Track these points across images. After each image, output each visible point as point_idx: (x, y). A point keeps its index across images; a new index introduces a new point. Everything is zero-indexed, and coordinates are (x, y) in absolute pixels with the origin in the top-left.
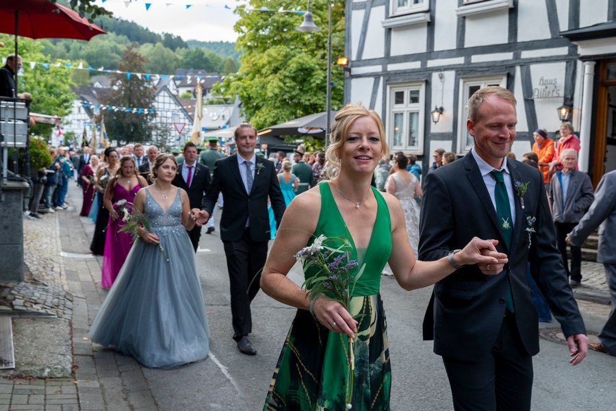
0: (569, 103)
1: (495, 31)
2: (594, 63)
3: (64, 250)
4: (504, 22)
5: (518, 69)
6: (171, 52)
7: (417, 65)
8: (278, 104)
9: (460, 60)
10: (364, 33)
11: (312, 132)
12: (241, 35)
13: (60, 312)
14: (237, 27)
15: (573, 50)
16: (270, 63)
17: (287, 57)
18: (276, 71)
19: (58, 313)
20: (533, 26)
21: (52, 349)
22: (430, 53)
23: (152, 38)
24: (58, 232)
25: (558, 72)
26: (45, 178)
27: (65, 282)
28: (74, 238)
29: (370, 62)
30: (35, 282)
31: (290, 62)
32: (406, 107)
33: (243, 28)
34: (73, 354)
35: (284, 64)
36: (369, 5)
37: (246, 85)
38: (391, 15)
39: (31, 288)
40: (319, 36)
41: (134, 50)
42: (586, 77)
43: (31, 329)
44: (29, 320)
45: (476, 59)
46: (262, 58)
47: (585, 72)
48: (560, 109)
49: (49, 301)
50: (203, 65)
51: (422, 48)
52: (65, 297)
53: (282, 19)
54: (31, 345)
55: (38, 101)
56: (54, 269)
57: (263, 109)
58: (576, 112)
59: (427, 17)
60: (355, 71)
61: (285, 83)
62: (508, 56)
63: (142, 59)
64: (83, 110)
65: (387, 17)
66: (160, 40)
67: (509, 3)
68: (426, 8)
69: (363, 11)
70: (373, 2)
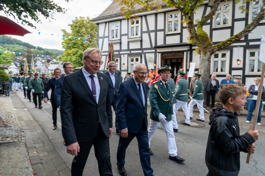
1: (137, 46)
2: (161, 54)
3: (15, 108)
4: (139, 43)
5: (143, 55)
6: (40, 51)
7: (117, 53)
8: (75, 63)
9: (129, 52)
10: (103, 45)
12: (64, 45)
14: (62, 43)
15: (156, 50)
16: (72, 53)
17: (77, 51)
18: (74, 55)
19: (19, 140)
20: (146, 44)
22: (121, 50)
23: (34, 48)
24: (11, 101)
25: (153, 55)
27: (18, 122)
28: (17, 103)
29: (104, 52)
30: (6, 126)
31: (78, 53)
33: (64, 44)
34: (32, 164)
35: (76, 53)
36: (104, 37)
37: (66, 58)
38: (110, 40)
39: (4, 130)
40: (85, 47)
41: (29, 50)
43: (7, 153)
44: (5, 147)
45: (132, 52)
46: (70, 52)
47: (159, 56)
48: (154, 64)
49: (14, 135)
50: (49, 54)
51: (119, 49)
52: (20, 131)
53: (75, 42)
54: (8, 165)
56: (13, 117)
58: (157, 65)
59: (119, 41)
61: (77, 58)
62: (141, 51)
63: (32, 52)
64: (14, 65)
65: (109, 41)
66: (36, 48)
67: (140, 39)
68: (119, 39)
69: (102, 39)
70: (105, 37)
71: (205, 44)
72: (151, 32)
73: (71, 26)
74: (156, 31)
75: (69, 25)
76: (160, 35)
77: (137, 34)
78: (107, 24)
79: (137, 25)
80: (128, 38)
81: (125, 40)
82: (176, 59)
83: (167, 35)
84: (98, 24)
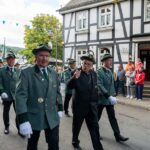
5: (115, 45)
10: (68, 36)
15: (131, 40)
22: (89, 41)
25: (127, 46)
45: (103, 43)
58: (133, 56)
59: (87, 31)
60: (66, 46)
65: (75, 31)
67: (112, 28)
72: (125, 20)
74: (132, 19)
77: (108, 23)
78: (74, 14)
79: (109, 13)
80: (98, 28)
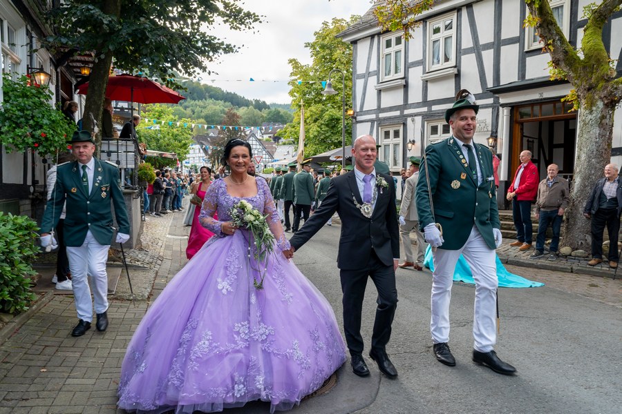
0: (494, 135)
1: (447, 90)
2: (510, 108)
3: (169, 234)
4: (452, 83)
6: (259, 112)
7: (397, 113)
8: (317, 142)
9: (425, 109)
10: (364, 94)
11: (338, 159)
13: (152, 266)
14: (291, 93)
15: (497, 100)
16: (311, 115)
17: (323, 111)
18: (316, 121)
19: (150, 267)
20: (471, 84)
21: (140, 285)
22: (406, 105)
23: (246, 103)
24: (170, 224)
26: (163, 191)
27: (162, 251)
28: (179, 228)
29: (368, 112)
30: (141, 249)
31: (324, 115)
32: (392, 141)
33: (295, 94)
34: (153, 288)
35: (321, 116)
36: (367, 75)
38: (381, 81)
39: (137, 253)
41: (235, 111)
42: (505, 117)
44: (132, 270)
45: (435, 108)
47: (504, 114)
48: (488, 139)
49: (146, 260)
50: (280, 120)
51: (401, 102)
52: (158, 258)
55: (168, 145)
56: (158, 244)
57: (308, 146)
58: (499, 140)
59: (403, 82)
60: (359, 118)
61: (321, 129)
63: (238, 117)
64: (201, 151)
65: (378, 83)
66: (252, 104)
67: (455, 71)
68: (403, 76)
69: (363, 80)
70: (369, 74)
71: (591, 79)
72: (484, 49)
73: (313, 46)
74: (498, 44)
75: (307, 46)
76: (510, 54)
77: (447, 59)
78: (376, 39)
79: (448, 33)
80: (424, 72)
81: (416, 76)
82: (563, 122)
83: (531, 54)
84: (354, 42)
